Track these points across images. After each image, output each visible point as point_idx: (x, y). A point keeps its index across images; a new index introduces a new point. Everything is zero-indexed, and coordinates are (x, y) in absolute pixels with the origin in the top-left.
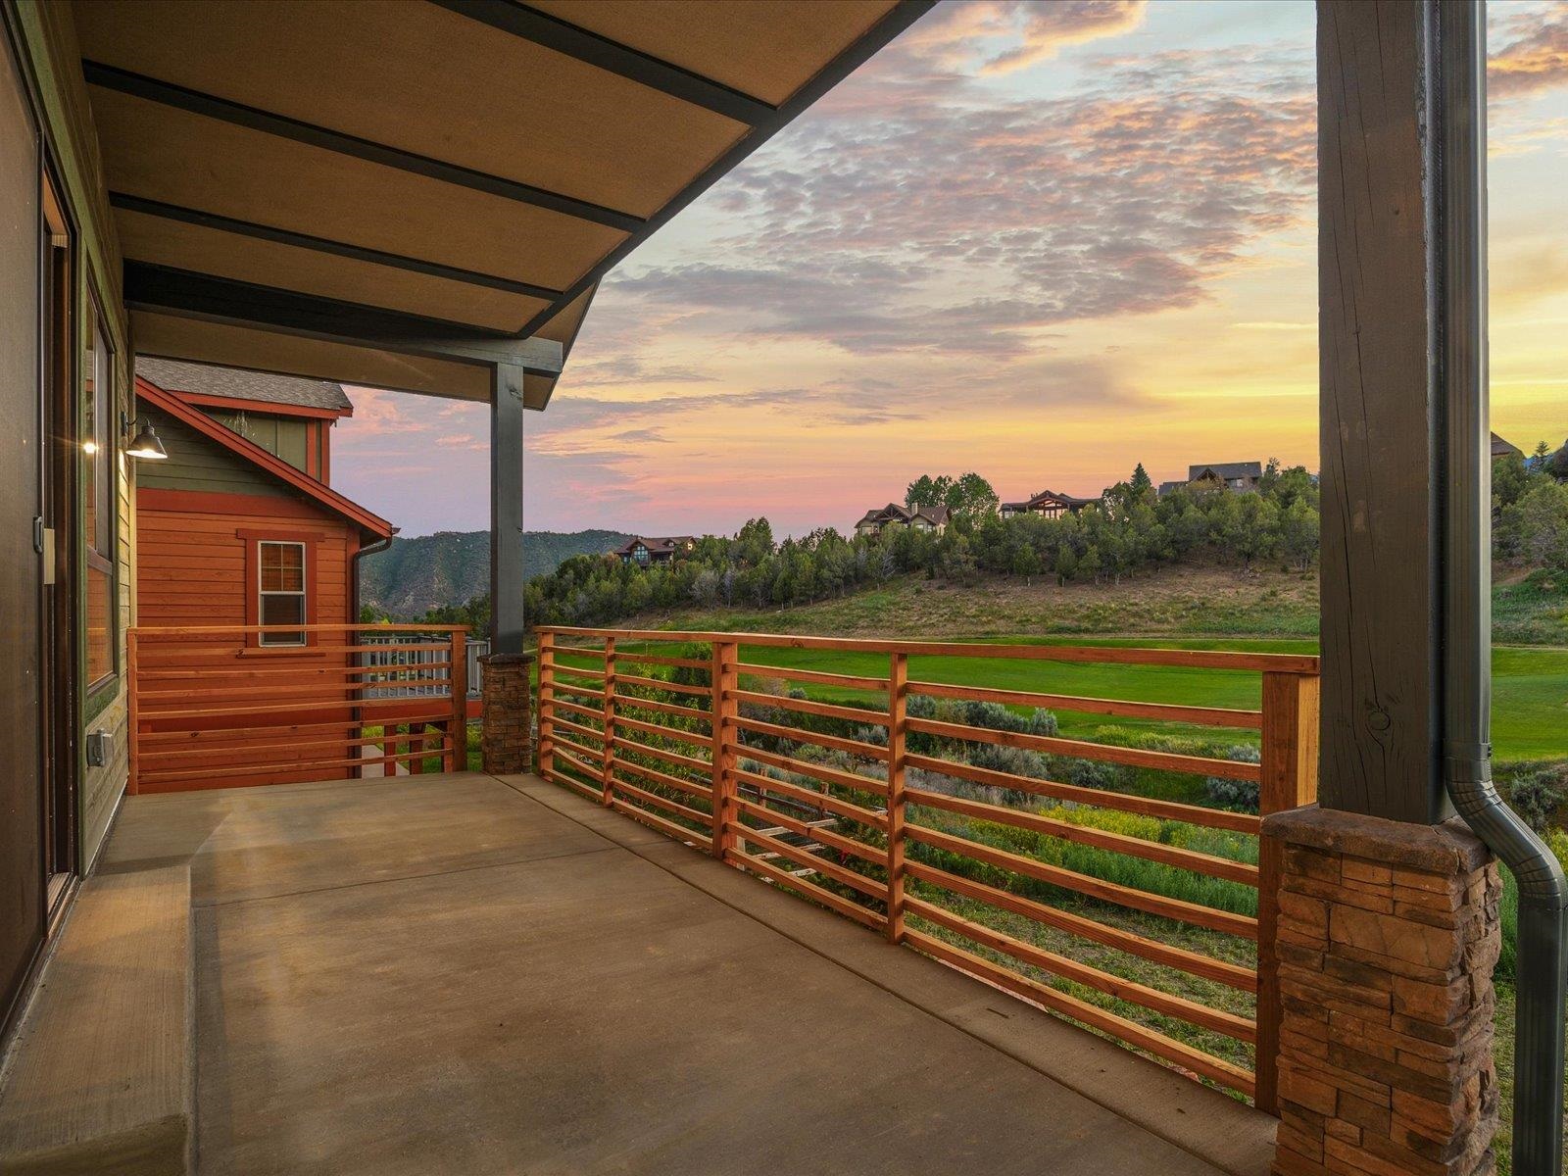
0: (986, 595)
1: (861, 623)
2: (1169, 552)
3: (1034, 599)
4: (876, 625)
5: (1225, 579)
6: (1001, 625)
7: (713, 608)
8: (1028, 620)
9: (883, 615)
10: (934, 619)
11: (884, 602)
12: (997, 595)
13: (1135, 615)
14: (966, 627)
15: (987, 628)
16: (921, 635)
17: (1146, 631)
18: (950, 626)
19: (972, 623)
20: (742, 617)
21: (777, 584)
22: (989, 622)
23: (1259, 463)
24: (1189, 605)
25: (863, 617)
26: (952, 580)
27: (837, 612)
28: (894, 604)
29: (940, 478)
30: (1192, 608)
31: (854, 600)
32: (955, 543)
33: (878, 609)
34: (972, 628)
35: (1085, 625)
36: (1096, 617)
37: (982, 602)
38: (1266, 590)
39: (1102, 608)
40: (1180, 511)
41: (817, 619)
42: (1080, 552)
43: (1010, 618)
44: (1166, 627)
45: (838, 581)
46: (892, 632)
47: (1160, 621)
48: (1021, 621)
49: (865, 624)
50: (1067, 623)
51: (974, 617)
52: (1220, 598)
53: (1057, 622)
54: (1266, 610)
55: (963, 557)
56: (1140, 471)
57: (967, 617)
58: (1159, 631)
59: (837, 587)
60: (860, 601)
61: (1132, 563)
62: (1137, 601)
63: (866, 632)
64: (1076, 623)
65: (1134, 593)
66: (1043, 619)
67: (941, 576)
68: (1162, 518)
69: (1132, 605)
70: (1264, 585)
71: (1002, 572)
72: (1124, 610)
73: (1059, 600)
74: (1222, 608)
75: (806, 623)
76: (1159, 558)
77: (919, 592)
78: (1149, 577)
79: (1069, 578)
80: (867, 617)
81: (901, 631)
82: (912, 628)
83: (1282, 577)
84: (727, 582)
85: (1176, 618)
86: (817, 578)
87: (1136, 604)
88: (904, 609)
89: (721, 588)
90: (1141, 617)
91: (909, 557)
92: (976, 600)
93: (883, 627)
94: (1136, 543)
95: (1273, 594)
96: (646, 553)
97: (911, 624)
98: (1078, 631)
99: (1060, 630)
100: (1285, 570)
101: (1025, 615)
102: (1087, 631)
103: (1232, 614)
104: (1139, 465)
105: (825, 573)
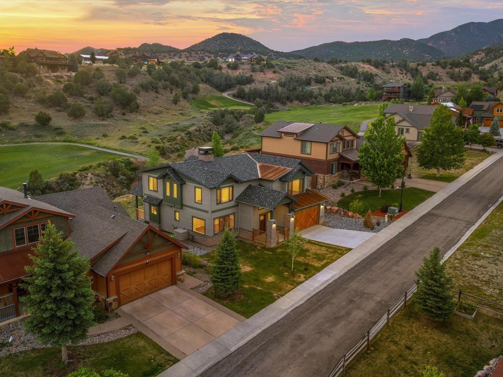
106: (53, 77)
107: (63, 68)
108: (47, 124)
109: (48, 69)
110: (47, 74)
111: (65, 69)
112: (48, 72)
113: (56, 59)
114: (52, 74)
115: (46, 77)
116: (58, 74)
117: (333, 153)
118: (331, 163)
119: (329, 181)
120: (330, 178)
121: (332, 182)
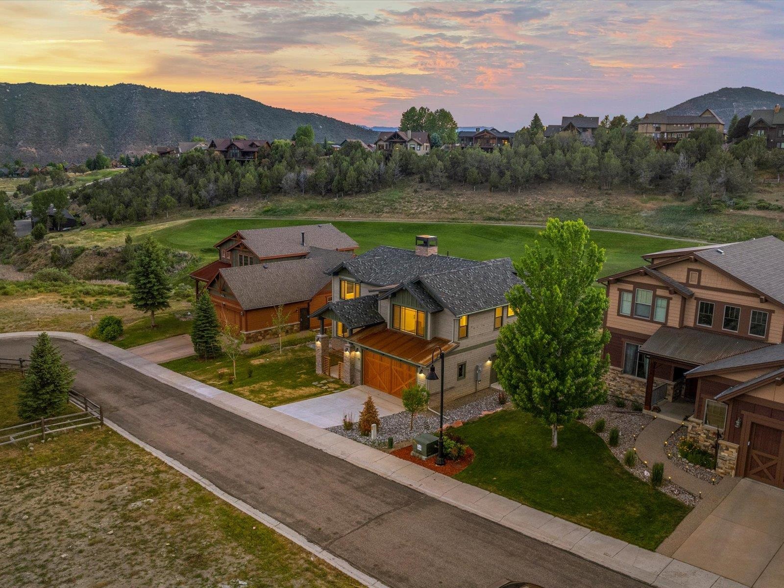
0: (452, 195)
1: (386, 210)
2: (545, 176)
3: (477, 199)
4: (393, 211)
5: (571, 192)
6: (460, 215)
7: (294, 195)
8: (474, 212)
9: (397, 205)
10: (425, 209)
11: (397, 197)
12: (458, 195)
13: (526, 211)
14: (443, 215)
15: (453, 216)
16: (419, 218)
17: (531, 221)
18: (434, 213)
19: (445, 213)
20: (313, 202)
21: (335, 183)
22: (454, 213)
23: (598, 118)
24: (552, 207)
25: (386, 206)
26: (433, 185)
27: (371, 202)
28: (402, 198)
29: (422, 108)
30: (554, 209)
31: (379, 194)
32: (436, 166)
33: (394, 201)
34: (446, 215)
35: (502, 216)
36: (508, 212)
37: (450, 200)
38: (589, 200)
39: (511, 207)
40: (553, 153)
41: (360, 206)
42: (502, 174)
43: (465, 210)
44: (540, 219)
45: (369, 182)
46: (403, 216)
47: (538, 216)
48: (470, 213)
49: (387, 210)
50: (493, 215)
51: (446, 209)
52: (567, 203)
53: (489, 214)
54: (587, 212)
55: (440, 174)
56: (536, 118)
57: (443, 208)
58: (537, 221)
59: (369, 186)
60: (383, 195)
61: (527, 181)
62: (528, 203)
63: (388, 215)
64: (498, 215)
65: (527, 198)
66: (481, 212)
67: (427, 181)
68: (544, 156)
69: (525, 205)
70: (588, 197)
71: (460, 181)
72: (521, 208)
73: (489, 200)
74: (567, 209)
75: (354, 208)
76: (541, 178)
77: (416, 191)
78: (535, 188)
79: (495, 188)
80: (388, 206)
81: (408, 216)
82: (413, 214)
83: (597, 192)
84: (302, 180)
85: (545, 214)
86: (358, 181)
87: (528, 205)
88: (408, 202)
89: (298, 183)
90: (529, 213)
91: (408, 167)
92: (447, 198)
93: (397, 213)
94: (530, 170)
95: (591, 202)
96: (238, 151)
97: (413, 211)
98: (498, 220)
99: (490, 219)
100: (600, 188)
101: (473, 209)
102: (503, 220)
103: (571, 213)
104: (536, 114)
105: (363, 178)
117: (631, 317)
118: (626, 342)
119: (611, 383)
120: (612, 375)
121: (625, 392)
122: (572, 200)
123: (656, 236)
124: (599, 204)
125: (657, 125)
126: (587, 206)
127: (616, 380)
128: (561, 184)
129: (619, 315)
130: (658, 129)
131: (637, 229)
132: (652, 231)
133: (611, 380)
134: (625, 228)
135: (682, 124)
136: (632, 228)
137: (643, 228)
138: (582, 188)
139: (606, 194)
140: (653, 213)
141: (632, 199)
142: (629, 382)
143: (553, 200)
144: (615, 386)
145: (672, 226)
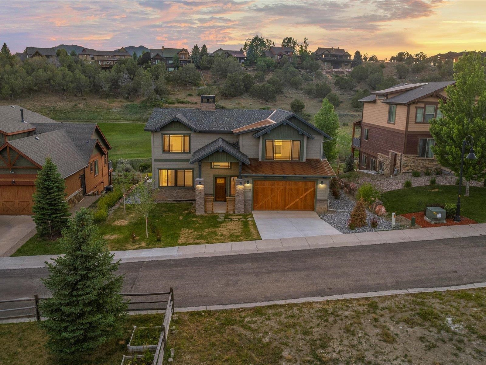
5: (57, 99)
24: (49, 109)
38: (73, 104)
52: (59, 106)
54: (76, 111)
56: (5, 47)
61: (23, 92)
65: (27, 104)
70: (71, 101)
74: (61, 110)
76: (33, 90)
78: (30, 97)
94: (23, 84)
95: (76, 105)
100: (76, 96)
103: (65, 112)
106: (333, 73)
107: (346, 65)
108: (299, 111)
109: (331, 66)
110: (329, 70)
111: (348, 65)
112: (330, 68)
113: (340, 56)
114: (335, 70)
115: (327, 73)
116: (340, 70)
117: (423, 123)
118: (420, 138)
119: (412, 165)
120: (413, 160)
121: (420, 168)
122: (61, 104)
123: (131, 122)
124: (82, 106)
125: (92, 56)
126: (73, 107)
127: (415, 162)
128: (46, 93)
129: (416, 123)
130: (93, 58)
131: (116, 119)
132: (127, 120)
133: (412, 163)
134: (108, 119)
135: (107, 56)
136: (113, 119)
137: (120, 119)
138: (63, 96)
139: (83, 99)
140: (120, 109)
141: (102, 102)
142: (423, 161)
143: (46, 104)
144: (414, 166)
145: (137, 116)
